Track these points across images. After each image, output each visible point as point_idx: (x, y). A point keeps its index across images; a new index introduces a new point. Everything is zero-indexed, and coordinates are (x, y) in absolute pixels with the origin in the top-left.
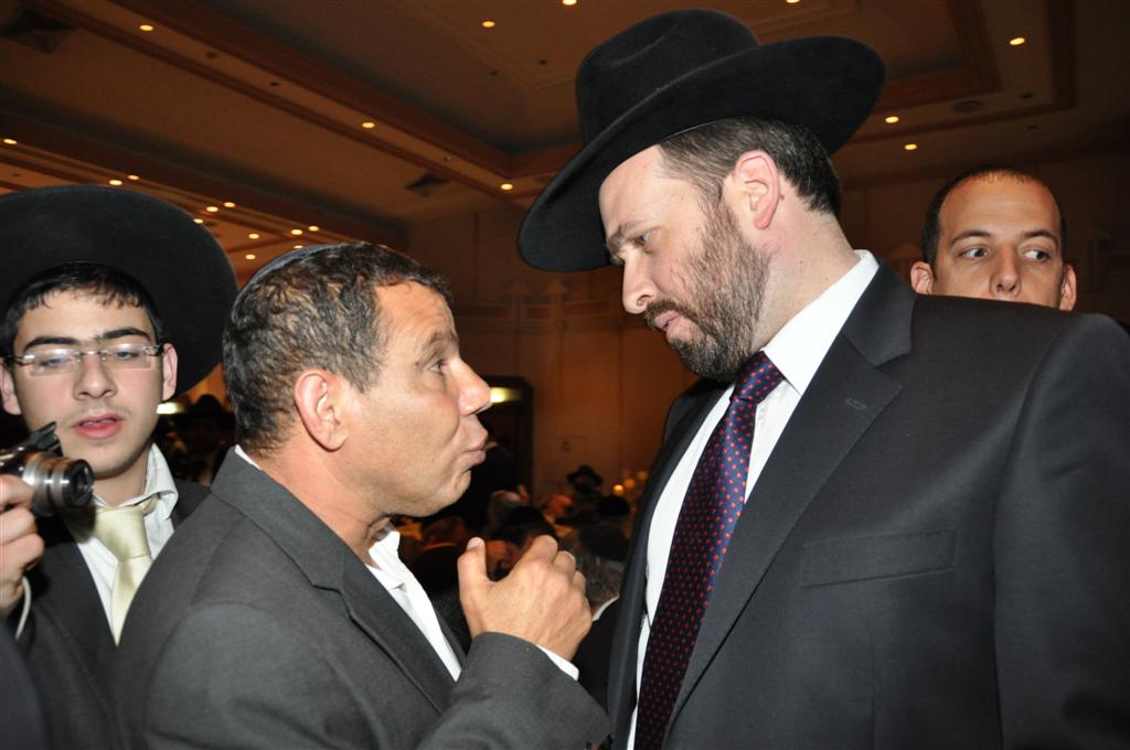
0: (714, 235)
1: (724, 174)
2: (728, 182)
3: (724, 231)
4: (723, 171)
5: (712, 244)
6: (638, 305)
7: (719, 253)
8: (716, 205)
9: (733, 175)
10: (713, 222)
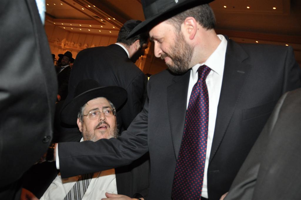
0: (178, 41)
1: (181, 23)
2: (183, 26)
3: (181, 40)
4: (181, 22)
5: (177, 43)
6: (158, 55)
7: (180, 46)
8: (179, 32)
9: (185, 24)
10: (178, 37)
